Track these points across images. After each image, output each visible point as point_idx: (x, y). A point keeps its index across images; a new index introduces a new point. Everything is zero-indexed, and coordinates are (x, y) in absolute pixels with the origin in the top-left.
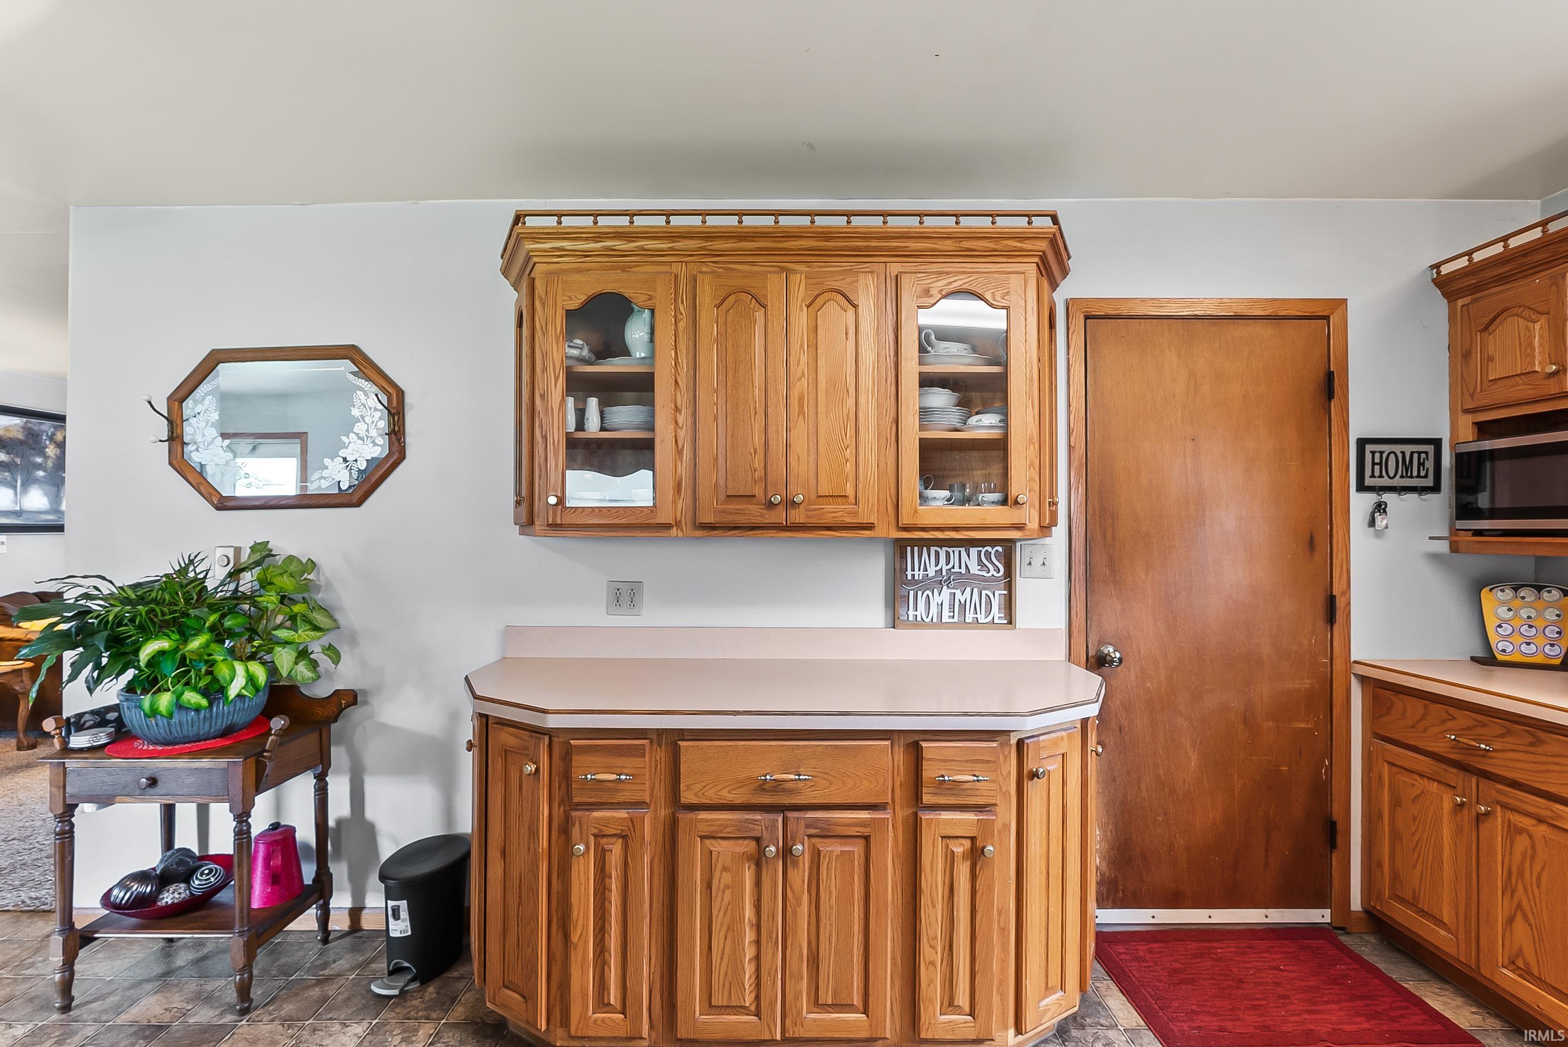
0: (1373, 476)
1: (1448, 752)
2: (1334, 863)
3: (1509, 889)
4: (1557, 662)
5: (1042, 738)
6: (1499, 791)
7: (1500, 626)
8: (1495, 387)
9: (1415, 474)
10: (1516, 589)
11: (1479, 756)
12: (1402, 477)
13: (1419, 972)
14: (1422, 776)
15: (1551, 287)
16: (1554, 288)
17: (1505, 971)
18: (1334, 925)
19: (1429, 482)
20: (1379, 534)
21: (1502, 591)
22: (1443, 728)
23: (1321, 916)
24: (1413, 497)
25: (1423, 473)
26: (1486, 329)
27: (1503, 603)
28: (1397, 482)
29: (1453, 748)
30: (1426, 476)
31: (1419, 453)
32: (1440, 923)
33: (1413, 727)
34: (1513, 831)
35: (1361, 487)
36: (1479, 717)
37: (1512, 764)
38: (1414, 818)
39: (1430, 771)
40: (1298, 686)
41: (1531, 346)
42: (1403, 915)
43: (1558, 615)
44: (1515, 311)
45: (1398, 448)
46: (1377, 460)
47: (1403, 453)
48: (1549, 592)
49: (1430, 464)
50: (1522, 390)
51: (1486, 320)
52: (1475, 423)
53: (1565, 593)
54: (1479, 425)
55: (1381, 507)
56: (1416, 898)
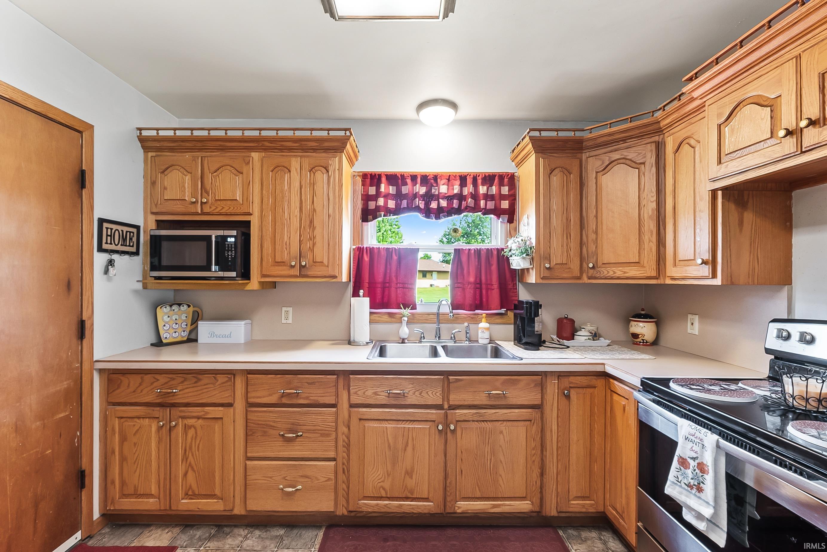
0: (107, 243)
1: (155, 400)
2: (83, 498)
3: (185, 458)
4: (185, 339)
6: (181, 411)
7: (164, 326)
8: (167, 203)
9: (128, 244)
10: (171, 306)
11: (171, 396)
12: (122, 245)
13: (137, 530)
14: (139, 418)
15: (193, 161)
16: (194, 162)
17: (183, 501)
18: (83, 539)
19: (134, 250)
20: (110, 279)
22: (152, 387)
23: (75, 539)
24: (127, 257)
25: (131, 244)
26: (163, 172)
27: (166, 314)
28: (120, 248)
29: (157, 396)
30: (133, 246)
31: (130, 232)
32: (150, 496)
33: (134, 392)
34: (186, 428)
35: (101, 249)
36: (171, 376)
37: (186, 395)
38: (135, 444)
39: (144, 414)
40: (58, 388)
41: (184, 186)
42: (129, 504)
43: (186, 317)
44: (177, 167)
45: (120, 228)
46: (109, 234)
47: (122, 231)
48: (183, 306)
49: (134, 239)
50: (179, 207)
51: (164, 168)
52: (156, 221)
53: (189, 306)
54: (158, 221)
55: (111, 263)
56: (136, 489)
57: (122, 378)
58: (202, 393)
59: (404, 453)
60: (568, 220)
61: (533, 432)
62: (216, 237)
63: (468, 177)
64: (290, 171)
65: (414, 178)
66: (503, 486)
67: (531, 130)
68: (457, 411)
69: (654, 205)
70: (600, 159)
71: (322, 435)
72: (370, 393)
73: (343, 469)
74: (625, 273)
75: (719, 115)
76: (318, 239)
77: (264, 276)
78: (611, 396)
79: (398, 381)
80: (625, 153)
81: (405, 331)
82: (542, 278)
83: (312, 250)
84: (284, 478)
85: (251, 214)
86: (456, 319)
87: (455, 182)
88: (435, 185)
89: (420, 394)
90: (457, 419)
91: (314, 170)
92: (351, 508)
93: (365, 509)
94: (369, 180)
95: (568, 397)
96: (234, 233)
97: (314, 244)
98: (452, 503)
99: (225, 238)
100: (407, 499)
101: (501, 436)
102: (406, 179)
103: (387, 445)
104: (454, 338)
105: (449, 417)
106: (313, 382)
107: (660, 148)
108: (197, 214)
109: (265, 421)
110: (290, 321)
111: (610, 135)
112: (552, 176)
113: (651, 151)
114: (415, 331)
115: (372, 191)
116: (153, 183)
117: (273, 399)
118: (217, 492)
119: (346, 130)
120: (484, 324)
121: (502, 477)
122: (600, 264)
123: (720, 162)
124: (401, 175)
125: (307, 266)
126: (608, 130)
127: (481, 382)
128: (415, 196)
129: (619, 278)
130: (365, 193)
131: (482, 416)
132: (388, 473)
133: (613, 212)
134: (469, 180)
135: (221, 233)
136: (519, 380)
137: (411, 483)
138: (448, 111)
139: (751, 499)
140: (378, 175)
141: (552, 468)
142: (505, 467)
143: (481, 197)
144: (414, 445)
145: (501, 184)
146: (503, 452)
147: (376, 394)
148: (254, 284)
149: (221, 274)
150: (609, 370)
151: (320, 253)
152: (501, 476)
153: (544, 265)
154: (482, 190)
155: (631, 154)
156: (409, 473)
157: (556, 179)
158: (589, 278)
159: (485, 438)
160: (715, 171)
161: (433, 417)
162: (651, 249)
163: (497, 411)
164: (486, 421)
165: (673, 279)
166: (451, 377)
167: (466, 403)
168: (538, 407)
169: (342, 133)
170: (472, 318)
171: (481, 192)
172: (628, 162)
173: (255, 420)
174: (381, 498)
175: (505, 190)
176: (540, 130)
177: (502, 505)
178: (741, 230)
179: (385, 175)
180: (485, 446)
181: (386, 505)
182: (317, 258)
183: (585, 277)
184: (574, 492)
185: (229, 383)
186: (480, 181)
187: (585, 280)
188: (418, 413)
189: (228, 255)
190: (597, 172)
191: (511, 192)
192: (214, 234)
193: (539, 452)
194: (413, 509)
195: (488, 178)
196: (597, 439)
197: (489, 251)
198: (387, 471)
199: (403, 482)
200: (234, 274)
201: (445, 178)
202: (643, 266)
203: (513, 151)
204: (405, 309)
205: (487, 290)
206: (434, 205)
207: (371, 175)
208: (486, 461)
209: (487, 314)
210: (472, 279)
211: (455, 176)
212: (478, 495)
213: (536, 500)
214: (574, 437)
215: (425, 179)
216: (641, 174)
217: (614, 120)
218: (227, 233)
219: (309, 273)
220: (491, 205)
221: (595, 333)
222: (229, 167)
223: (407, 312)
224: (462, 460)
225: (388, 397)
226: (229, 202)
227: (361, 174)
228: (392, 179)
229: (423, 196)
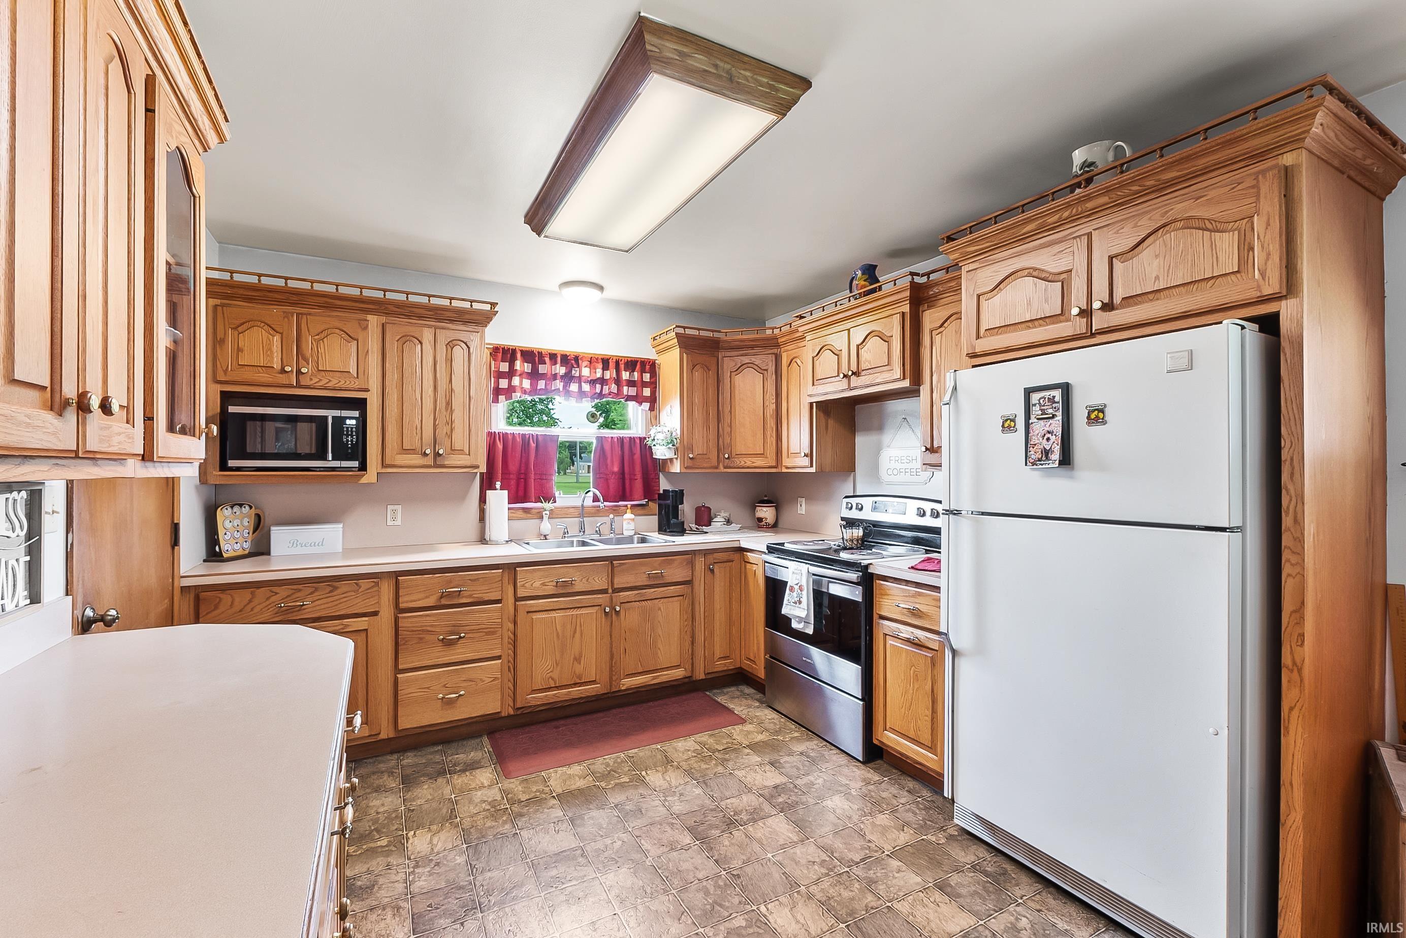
4: (247, 552)
7: (225, 534)
8: (242, 369)
10: (232, 507)
11: (296, 611)
15: (284, 318)
16: (286, 319)
21: (227, 509)
22: (270, 602)
26: (235, 328)
27: (227, 518)
29: (277, 613)
36: (293, 587)
37: (318, 608)
41: (270, 350)
43: (248, 522)
44: (259, 323)
48: (245, 507)
50: (262, 377)
51: (238, 322)
52: (221, 392)
53: (251, 507)
54: (223, 393)
57: (221, 596)
58: (341, 603)
59: (573, 640)
60: (708, 414)
61: (685, 606)
62: (333, 417)
63: (610, 361)
64: (421, 343)
65: (553, 357)
66: (661, 660)
67: (677, 326)
68: (621, 594)
69: (774, 406)
70: (733, 360)
71: (487, 634)
72: (537, 584)
73: (509, 667)
74: (753, 463)
75: (813, 350)
76: (456, 424)
77: (383, 466)
78: (745, 566)
79: (566, 570)
80: (753, 359)
81: (546, 526)
82: (685, 468)
83: (449, 436)
84: (445, 685)
85: (367, 391)
86: (597, 512)
87: (597, 364)
88: (575, 366)
89: (587, 581)
90: (621, 601)
91: (450, 344)
92: (519, 705)
93: (533, 703)
94: (501, 354)
95: (712, 571)
96: (352, 413)
97: (452, 430)
98: (617, 681)
99: (342, 420)
100: (575, 684)
101: (660, 612)
102: (544, 357)
103: (555, 635)
104: (599, 532)
105: (614, 600)
106: (478, 579)
107: (778, 358)
108: (291, 386)
109: (422, 626)
110: (398, 522)
111: (742, 341)
112: (694, 371)
113: (772, 361)
114: (558, 527)
116: (219, 342)
117: (431, 602)
119: (494, 303)
120: (629, 515)
122: (733, 454)
123: (813, 385)
124: (538, 352)
125: (444, 454)
126: (740, 337)
127: (642, 564)
128: (555, 377)
129: (748, 468)
130: (496, 370)
131: (643, 596)
132: (556, 662)
133: (744, 409)
134: (612, 364)
135: (337, 413)
136: (674, 560)
137: (579, 669)
138: (595, 292)
139: (826, 601)
140: (512, 349)
141: (700, 637)
142: (663, 640)
144: (581, 631)
145: (643, 371)
146: (661, 627)
147: (543, 584)
148: (370, 476)
149: (336, 464)
150: (744, 545)
151: (459, 440)
152: (659, 649)
153: (688, 455)
154: (625, 375)
155: (757, 360)
156: (578, 660)
157: (697, 375)
158: (725, 468)
159: (646, 615)
160: (811, 390)
161: (600, 602)
162: (772, 443)
163: (656, 589)
164: (646, 600)
165: (787, 468)
166: (614, 562)
167: (629, 585)
168: (689, 583)
169: (488, 307)
170: (614, 510)
171: (624, 378)
172: (756, 367)
173: (409, 627)
174: (549, 689)
175: (647, 377)
176: (684, 328)
177: (659, 676)
178: (827, 433)
179: (520, 350)
180: (646, 624)
181: (554, 695)
182: (456, 445)
183: (721, 466)
184: (718, 655)
185: (373, 589)
186: (622, 366)
187: (722, 469)
188: (584, 599)
189: (348, 441)
190: (731, 372)
191: (652, 380)
192: (330, 414)
193: (691, 623)
194: (581, 693)
195: (630, 363)
196: (735, 605)
197: (632, 440)
198: (556, 660)
199: (572, 669)
200: (351, 464)
201: (587, 359)
202: (767, 458)
203: (654, 339)
204: (545, 502)
205: (631, 479)
206: (574, 388)
207: (503, 349)
208: (647, 637)
209: (633, 506)
210: (616, 469)
211: (597, 359)
212: (639, 670)
213: (689, 666)
214: (717, 606)
215: (565, 359)
216: (765, 378)
217: (745, 329)
218: (345, 413)
219: (446, 463)
220: (633, 391)
221: (728, 520)
222: (337, 331)
223: (548, 506)
224: (625, 639)
225: (556, 586)
226: (339, 374)
227: (492, 347)
228: (529, 355)
229: (562, 377)
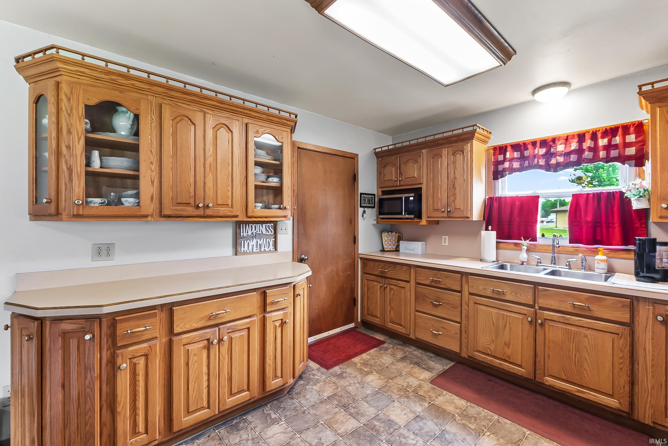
0: (363, 203)
1: (379, 274)
2: (355, 310)
3: (390, 304)
4: (394, 250)
5: (299, 283)
6: (388, 281)
7: (385, 242)
8: (386, 182)
10: (388, 232)
11: (385, 273)
13: (373, 332)
14: (373, 281)
15: (396, 160)
17: (389, 324)
18: (355, 327)
19: (373, 205)
20: (364, 219)
21: (386, 233)
22: (378, 268)
23: (352, 325)
24: (370, 209)
26: (384, 168)
27: (386, 236)
28: (368, 205)
29: (380, 272)
30: (372, 204)
31: (371, 197)
32: (377, 317)
33: (372, 269)
34: (391, 289)
35: (361, 206)
36: (384, 264)
37: (391, 274)
38: (372, 292)
39: (375, 279)
40: (348, 262)
41: (392, 173)
42: (370, 319)
43: (395, 238)
44: (389, 164)
46: (364, 199)
47: (369, 197)
48: (394, 233)
49: (373, 201)
50: (390, 184)
51: (384, 165)
53: (396, 233)
54: (382, 191)
55: (364, 212)
56: (372, 313)
57: (368, 262)
58: (397, 274)
59: (504, 331)
61: (621, 344)
62: (405, 198)
63: (586, 134)
64: (442, 157)
65: (534, 143)
66: (589, 379)
68: (545, 312)
71: (453, 307)
72: (481, 287)
73: (465, 331)
76: (458, 195)
77: (428, 217)
79: (500, 284)
81: (524, 256)
82: (659, 218)
83: (454, 201)
84: (433, 325)
85: (422, 184)
87: (573, 140)
88: (553, 146)
89: (516, 294)
90: (544, 317)
91: (455, 154)
92: (469, 355)
93: (477, 358)
94: (498, 151)
96: (413, 195)
97: (455, 198)
98: (541, 376)
99: (409, 198)
100: (505, 361)
101: (586, 339)
102: (527, 145)
103: (492, 323)
104: (569, 266)
105: (538, 315)
106: (449, 277)
108: (397, 186)
109: (424, 293)
110: (447, 244)
114: (533, 258)
115: (501, 158)
116: (380, 173)
117: (427, 282)
118: (403, 324)
119: (473, 126)
120: (600, 257)
121: (586, 371)
124: (523, 143)
125: (451, 211)
127: (566, 295)
128: (535, 156)
130: (495, 160)
131: (567, 320)
132: (492, 340)
134: (588, 137)
135: (407, 195)
137: (509, 351)
140: (505, 146)
142: (590, 364)
143: (601, 148)
144: (510, 327)
145: (626, 133)
146: (588, 352)
147: (485, 289)
148: (424, 222)
149: (407, 216)
151: (459, 203)
153: (661, 205)
154: (602, 142)
156: (508, 345)
159: (571, 337)
161: (525, 312)
163: (582, 319)
164: (571, 324)
166: (540, 287)
167: (553, 308)
168: (627, 325)
169: (471, 129)
171: (601, 144)
173: (420, 292)
174: (488, 355)
175: (631, 138)
177: (587, 393)
179: (511, 145)
180: (570, 343)
181: (491, 360)
182: (457, 206)
185: (408, 271)
186: (600, 135)
188: (514, 306)
189: (410, 206)
191: (640, 139)
192: (404, 196)
194: (510, 369)
195: (609, 131)
197: (612, 194)
199: (503, 349)
200: (413, 216)
201: (563, 138)
204: (525, 240)
205: (608, 227)
206: (553, 161)
207: (500, 147)
208: (571, 355)
211: (573, 136)
212: (564, 378)
213: (625, 402)
215: (544, 143)
218: (410, 195)
219: (453, 215)
220: (614, 153)
222: (411, 160)
223: (525, 243)
224: (549, 347)
225: (493, 293)
226: (412, 179)
227: (493, 148)
228: (516, 147)
229: (543, 156)
